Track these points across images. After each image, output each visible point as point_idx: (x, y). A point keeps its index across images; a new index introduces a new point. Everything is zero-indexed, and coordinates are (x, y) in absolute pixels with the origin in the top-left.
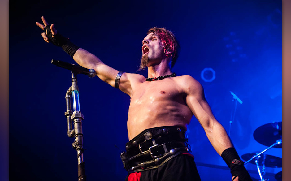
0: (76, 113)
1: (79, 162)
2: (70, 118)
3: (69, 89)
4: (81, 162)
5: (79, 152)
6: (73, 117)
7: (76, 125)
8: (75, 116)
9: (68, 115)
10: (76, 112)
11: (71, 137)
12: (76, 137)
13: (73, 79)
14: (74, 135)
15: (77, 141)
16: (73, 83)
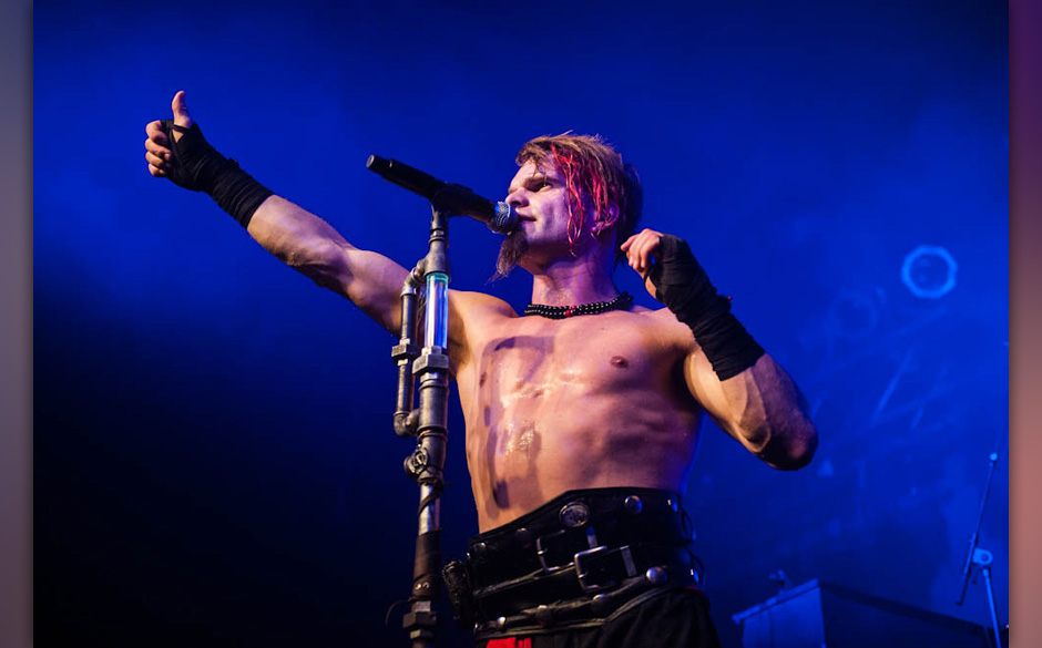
0: (430, 353)
1: (424, 528)
2: (409, 367)
3: (418, 266)
4: (429, 528)
5: (425, 491)
6: (421, 367)
7: (427, 395)
8: (426, 365)
9: (402, 357)
10: (434, 351)
11: (405, 435)
12: (423, 437)
13: (435, 234)
14: (414, 430)
15: (425, 453)
16: (434, 246)
